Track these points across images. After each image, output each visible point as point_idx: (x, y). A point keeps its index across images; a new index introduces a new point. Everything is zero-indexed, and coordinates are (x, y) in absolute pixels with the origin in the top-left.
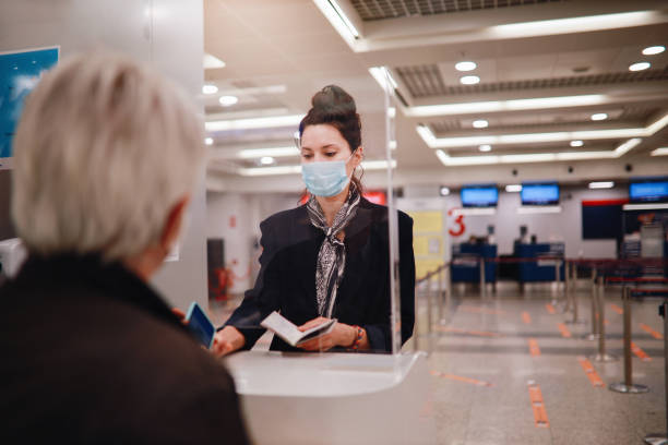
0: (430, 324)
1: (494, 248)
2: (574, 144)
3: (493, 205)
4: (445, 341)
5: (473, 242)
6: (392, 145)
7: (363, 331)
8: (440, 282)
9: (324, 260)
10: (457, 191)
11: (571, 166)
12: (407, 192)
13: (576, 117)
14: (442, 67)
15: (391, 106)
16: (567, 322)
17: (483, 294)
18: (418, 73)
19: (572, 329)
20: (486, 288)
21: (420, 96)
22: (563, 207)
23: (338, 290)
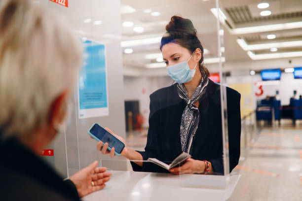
0: (246, 142)
1: (279, 102)
3: (278, 79)
4: (254, 151)
5: (268, 99)
6: (222, 50)
7: (209, 163)
8: (251, 120)
9: (185, 119)
10: (259, 72)
12: (233, 74)
14: (250, 7)
15: (221, 29)
17: (274, 126)
18: (237, 10)
20: (275, 122)
21: (238, 23)
23: (193, 137)
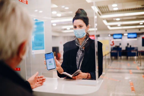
0: (106, 66)
1: (121, 48)
2: (141, 24)
3: (121, 38)
4: (109, 70)
5: (116, 47)
6: (96, 25)
7: (89, 74)
8: (108, 56)
9: (79, 54)
10: (112, 35)
11: (140, 29)
12: (100, 35)
13: (141, 17)
14: (109, 6)
15: (96, 15)
16: (139, 66)
17: (118, 59)
18: (103, 7)
19: (140, 68)
20: (119, 58)
21: (103, 13)
22: (138, 39)
23: (82, 62)
